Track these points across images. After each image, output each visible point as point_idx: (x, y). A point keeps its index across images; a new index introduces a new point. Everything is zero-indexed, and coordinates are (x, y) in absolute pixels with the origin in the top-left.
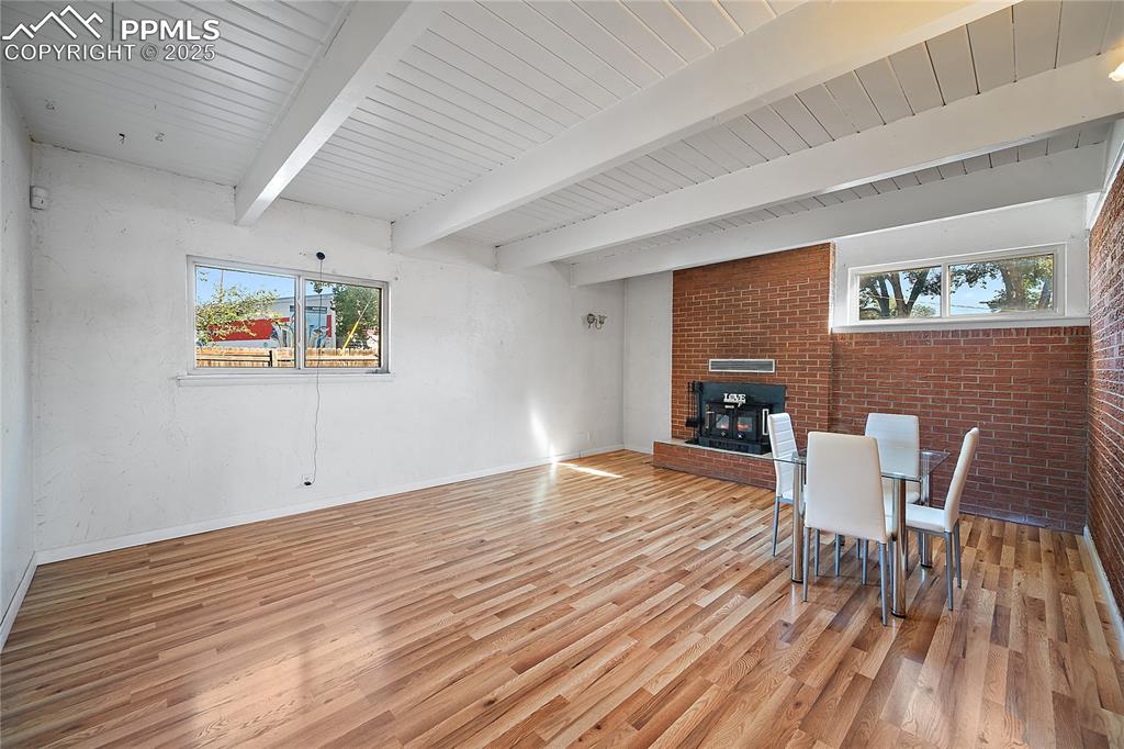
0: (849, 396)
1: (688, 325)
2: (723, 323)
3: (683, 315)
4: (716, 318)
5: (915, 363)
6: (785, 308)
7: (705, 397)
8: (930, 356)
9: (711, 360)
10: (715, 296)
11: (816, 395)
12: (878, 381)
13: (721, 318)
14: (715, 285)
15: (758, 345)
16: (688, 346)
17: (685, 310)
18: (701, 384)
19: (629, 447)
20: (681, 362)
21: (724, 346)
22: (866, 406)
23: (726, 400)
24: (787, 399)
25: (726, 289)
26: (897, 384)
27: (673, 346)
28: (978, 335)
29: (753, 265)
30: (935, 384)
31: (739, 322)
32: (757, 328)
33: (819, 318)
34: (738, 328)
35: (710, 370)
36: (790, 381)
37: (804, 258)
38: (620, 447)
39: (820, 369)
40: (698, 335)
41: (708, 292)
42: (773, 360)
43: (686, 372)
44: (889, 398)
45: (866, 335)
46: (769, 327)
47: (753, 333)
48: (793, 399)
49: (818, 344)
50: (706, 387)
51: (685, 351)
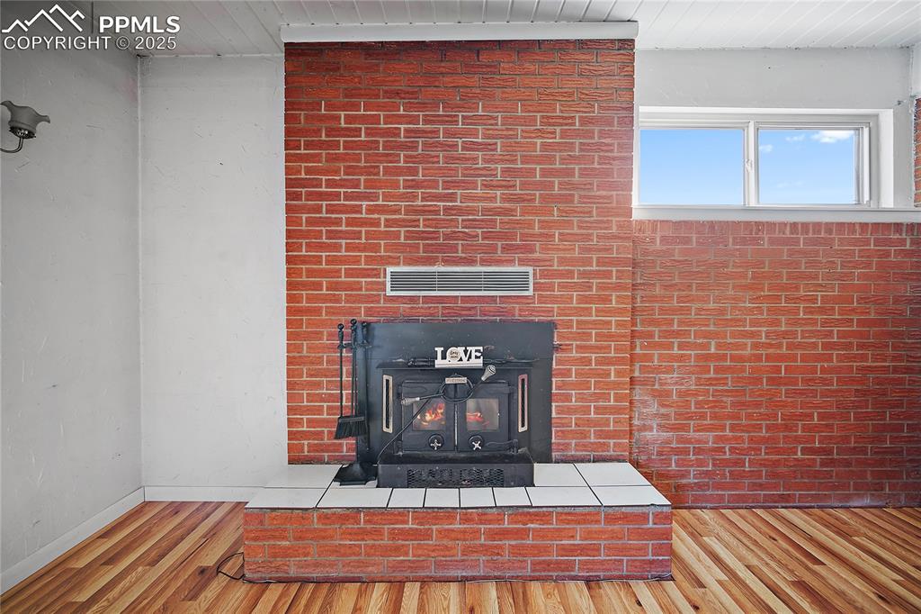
0: (651, 335)
1: (330, 184)
2: (418, 185)
3: (316, 158)
4: (399, 171)
5: (744, 276)
6: (551, 160)
7: (377, 357)
8: (763, 263)
9: (390, 269)
10: (400, 119)
11: (610, 337)
12: (695, 306)
13: (414, 172)
14: (397, 93)
15: (500, 236)
16: (331, 235)
17: (321, 145)
18: (367, 326)
19: (164, 494)
20: (310, 273)
21: (421, 236)
22: (676, 351)
23: (439, 363)
24: (558, 348)
25: (423, 106)
26: (722, 311)
27: (289, 234)
28: (819, 232)
29: (484, 58)
30: (769, 310)
31: (457, 184)
32: (493, 199)
33: (612, 187)
34: (452, 197)
35: (389, 293)
36: (562, 312)
37: (588, 62)
38: (133, 502)
39: (618, 287)
40: (357, 210)
41: (379, 107)
42: (530, 270)
43: (325, 299)
44: (707, 335)
45: (678, 224)
46: (520, 199)
47: (486, 211)
48: (568, 349)
49: (615, 237)
50: (379, 332)
51: (322, 247)
